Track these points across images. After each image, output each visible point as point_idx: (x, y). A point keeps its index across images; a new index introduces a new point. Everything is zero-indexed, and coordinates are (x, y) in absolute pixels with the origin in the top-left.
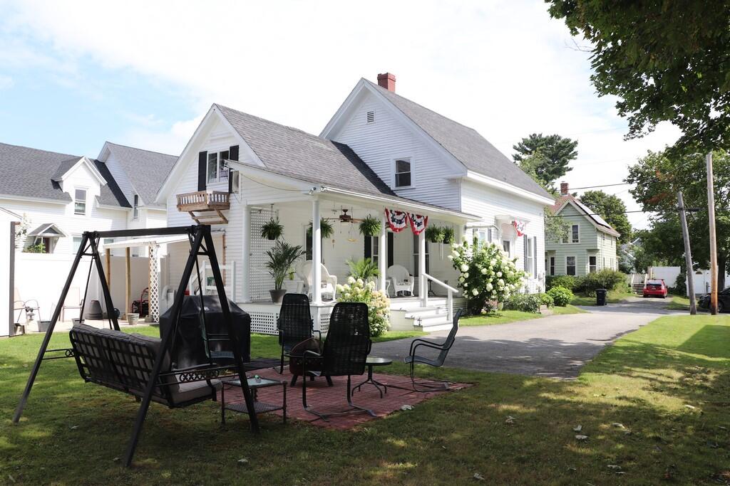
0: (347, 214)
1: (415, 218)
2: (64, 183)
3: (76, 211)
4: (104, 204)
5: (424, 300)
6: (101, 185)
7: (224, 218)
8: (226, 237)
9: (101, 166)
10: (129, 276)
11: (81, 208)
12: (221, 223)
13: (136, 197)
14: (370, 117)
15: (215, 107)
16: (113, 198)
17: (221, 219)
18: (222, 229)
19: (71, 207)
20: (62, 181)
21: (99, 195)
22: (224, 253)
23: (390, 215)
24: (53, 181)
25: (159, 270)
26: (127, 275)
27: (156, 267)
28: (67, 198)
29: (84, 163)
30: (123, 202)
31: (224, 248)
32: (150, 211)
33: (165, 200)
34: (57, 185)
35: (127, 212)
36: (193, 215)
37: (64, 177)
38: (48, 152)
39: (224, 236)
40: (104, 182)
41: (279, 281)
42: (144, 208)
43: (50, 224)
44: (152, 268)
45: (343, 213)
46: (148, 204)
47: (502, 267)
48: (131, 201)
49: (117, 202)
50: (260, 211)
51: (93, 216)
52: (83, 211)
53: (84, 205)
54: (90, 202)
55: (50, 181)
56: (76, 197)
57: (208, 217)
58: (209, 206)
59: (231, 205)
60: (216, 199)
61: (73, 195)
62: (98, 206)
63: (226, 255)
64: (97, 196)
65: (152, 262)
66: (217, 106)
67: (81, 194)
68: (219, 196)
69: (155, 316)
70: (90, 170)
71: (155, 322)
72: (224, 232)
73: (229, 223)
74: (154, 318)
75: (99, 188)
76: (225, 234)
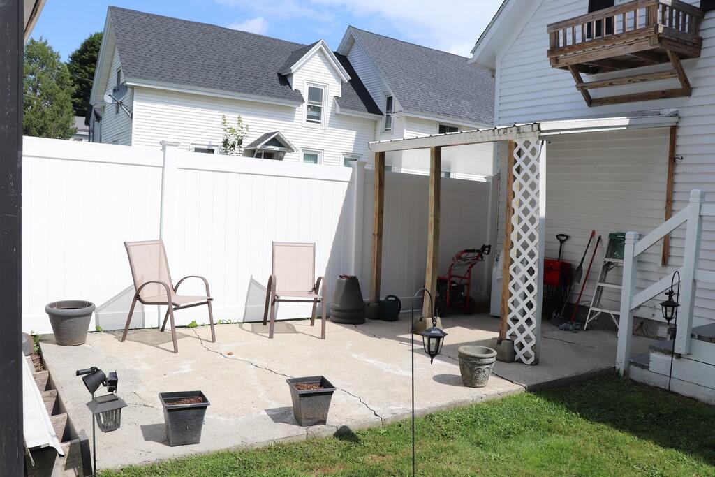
2: (294, 76)
3: (308, 117)
4: (346, 108)
6: (342, 83)
7: (685, 81)
8: (680, 132)
9: (343, 59)
10: (437, 221)
11: (314, 114)
13: (390, 100)
16: (358, 101)
17: (675, 83)
18: (669, 111)
19: (302, 111)
20: (291, 75)
21: (340, 96)
22: (671, 174)
24: (279, 75)
25: (543, 213)
26: (431, 219)
27: (533, 203)
28: (297, 97)
29: (320, 49)
30: (372, 107)
31: (673, 159)
32: (408, 119)
33: (493, 57)
34: (285, 79)
35: (376, 122)
36: (579, 80)
37: (294, 68)
38: (275, 40)
39: (674, 129)
40: (346, 77)
42: (402, 114)
43: (274, 133)
44: (518, 203)
46: (407, 108)
48: (382, 106)
49: (363, 106)
51: (331, 125)
52: (319, 118)
53: (319, 109)
54: (327, 104)
55: (276, 76)
56: (310, 98)
57: (632, 80)
59: (705, 44)
61: (305, 95)
62: (338, 110)
63: (678, 179)
64: (336, 98)
65: (519, 186)
67: (316, 94)
68: (682, 15)
69: (521, 346)
70: (328, 60)
71: (520, 361)
72: (675, 119)
73: (695, 93)
74: (516, 349)
75: (340, 86)
76: (680, 125)
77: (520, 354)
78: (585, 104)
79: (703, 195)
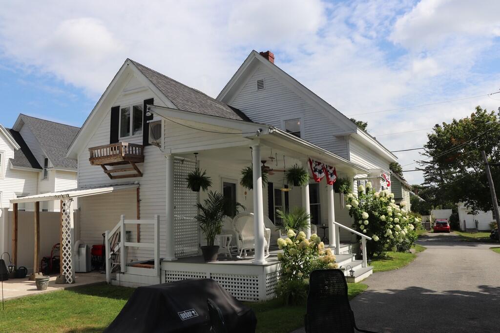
0: (266, 165)
1: (328, 169)
4: (17, 165)
5: (337, 249)
6: (15, 150)
7: (139, 171)
8: (140, 190)
9: (16, 134)
10: (38, 232)
12: (134, 176)
13: (46, 160)
14: (260, 85)
15: (129, 62)
16: (26, 161)
17: (135, 172)
18: (136, 182)
21: (13, 158)
22: (138, 207)
23: (314, 165)
25: (72, 226)
26: (36, 231)
27: (69, 223)
29: (0, 131)
30: (35, 164)
31: (139, 201)
32: (58, 172)
35: (38, 173)
36: (105, 169)
39: (138, 189)
40: (18, 147)
42: (53, 169)
44: (64, 223)
46: (56, 165)
47: (396, 214)
48: (42, 164)
49: (29, 164)
50: (183, 161)
51: (7, 176)
54: (5, 163)
57: (122, 170)
58: (124, 158)
59: (146, 158)
60: (131, 153)
62: (12, 167)
63: (141, 208)
64: (11, 159)
65: (64, 217)
66: (131, 61)
68: (134, 148)
69: (68, 277)
70: (5, 137)
71: (68, 283)
72: (138, 185)
73: (144, 176)
74: (66, 278)
75: (13, 152)
76: (140, 187)
77: (68, 280)
78: (109, 178)
79: (124, 217)
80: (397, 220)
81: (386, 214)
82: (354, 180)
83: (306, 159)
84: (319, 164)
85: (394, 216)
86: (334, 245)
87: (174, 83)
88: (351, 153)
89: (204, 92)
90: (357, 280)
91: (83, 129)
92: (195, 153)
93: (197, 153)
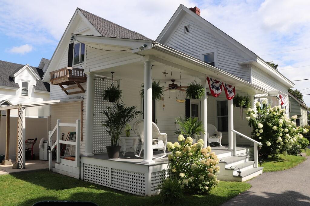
0: (175, 83)
1: (227, 87)
2: (16, 78)
3: (22, 93)
4: (38, 90)
5: (233, 151)
6: (37, 80)
7: (82, 89)
8: (84, 103)
11: (25, 92)
12: (80, 92)
14: (187, 29)
15: (78, 10)
16: (44, 87)
17: (79, 89)
18: (82, 97)
19: (19, 91)
20: (14, 77)
21: (36, 85)
23: (211, 83)
24: (10, 77)
25: (24, 127)
27: (22, 125)
28: (17, 86)
29: (27, 67)
31: (82, 110)
34: (12, 79)
36: (62, 88)
37: (15, 75)
38: (10, 63)
39: (82, 102)
40: (38, 78)
41: (115, 138)
43: (5, 100)
45: (171, 83)
47: (286, 125)
50: (104, 79)
51: (32, 96)
52: (27, 94)
53: (27, 90)
54: (30, 89)
55: (8, 78)
56: (23, 86)
58: (69, 78)
61: (20, 85)
62: (35, 91)
63: (83, 116)
64: (34, 86)
66: (80, 10)
67: (25, 85)
68: (75, 71)
69: (20, 164)
70: (30, 71)
72: (82, 99)
73: (86, 92)
75: (36, 81)
76: (84, 101)
77: (20, 167)
78: (66, 94)
80: (286, 130)
81: (278, 125)
82: (255, 98)
83: (205, 78)
84: (217, 82)
85: (284, 127)
86: (232, 148)
87: (115, 26)
88: (252, 78)
89: (142, 34)
90: (244, 179)
91: (52, 60)
92: (111, 72)
93: (114, 72)
